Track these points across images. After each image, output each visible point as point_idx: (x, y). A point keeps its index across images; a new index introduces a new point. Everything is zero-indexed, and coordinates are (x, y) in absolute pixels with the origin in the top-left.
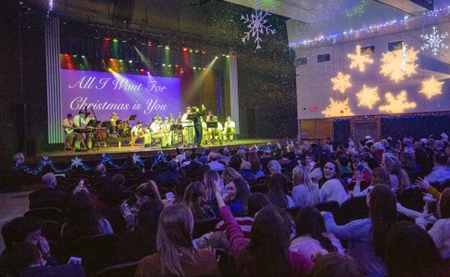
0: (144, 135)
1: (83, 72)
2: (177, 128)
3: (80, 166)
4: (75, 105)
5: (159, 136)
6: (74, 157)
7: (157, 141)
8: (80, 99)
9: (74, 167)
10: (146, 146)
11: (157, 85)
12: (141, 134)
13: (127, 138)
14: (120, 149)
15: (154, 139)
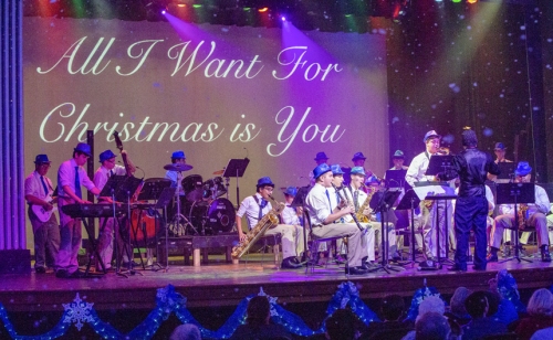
0: (279, 228)
1: (81, 21)
2: (393, 202)
3: (87, 325)
4: (52, 130)
5: (338, 228)
6: (69, 296)
7: (323, 247)
8: (67, 110)
9: (71, 327)
10: (285, 264)
11: (309, 58)
12: (270, 223)
13: (221, 238)
14: (198, 272)
15: (313, 241)
